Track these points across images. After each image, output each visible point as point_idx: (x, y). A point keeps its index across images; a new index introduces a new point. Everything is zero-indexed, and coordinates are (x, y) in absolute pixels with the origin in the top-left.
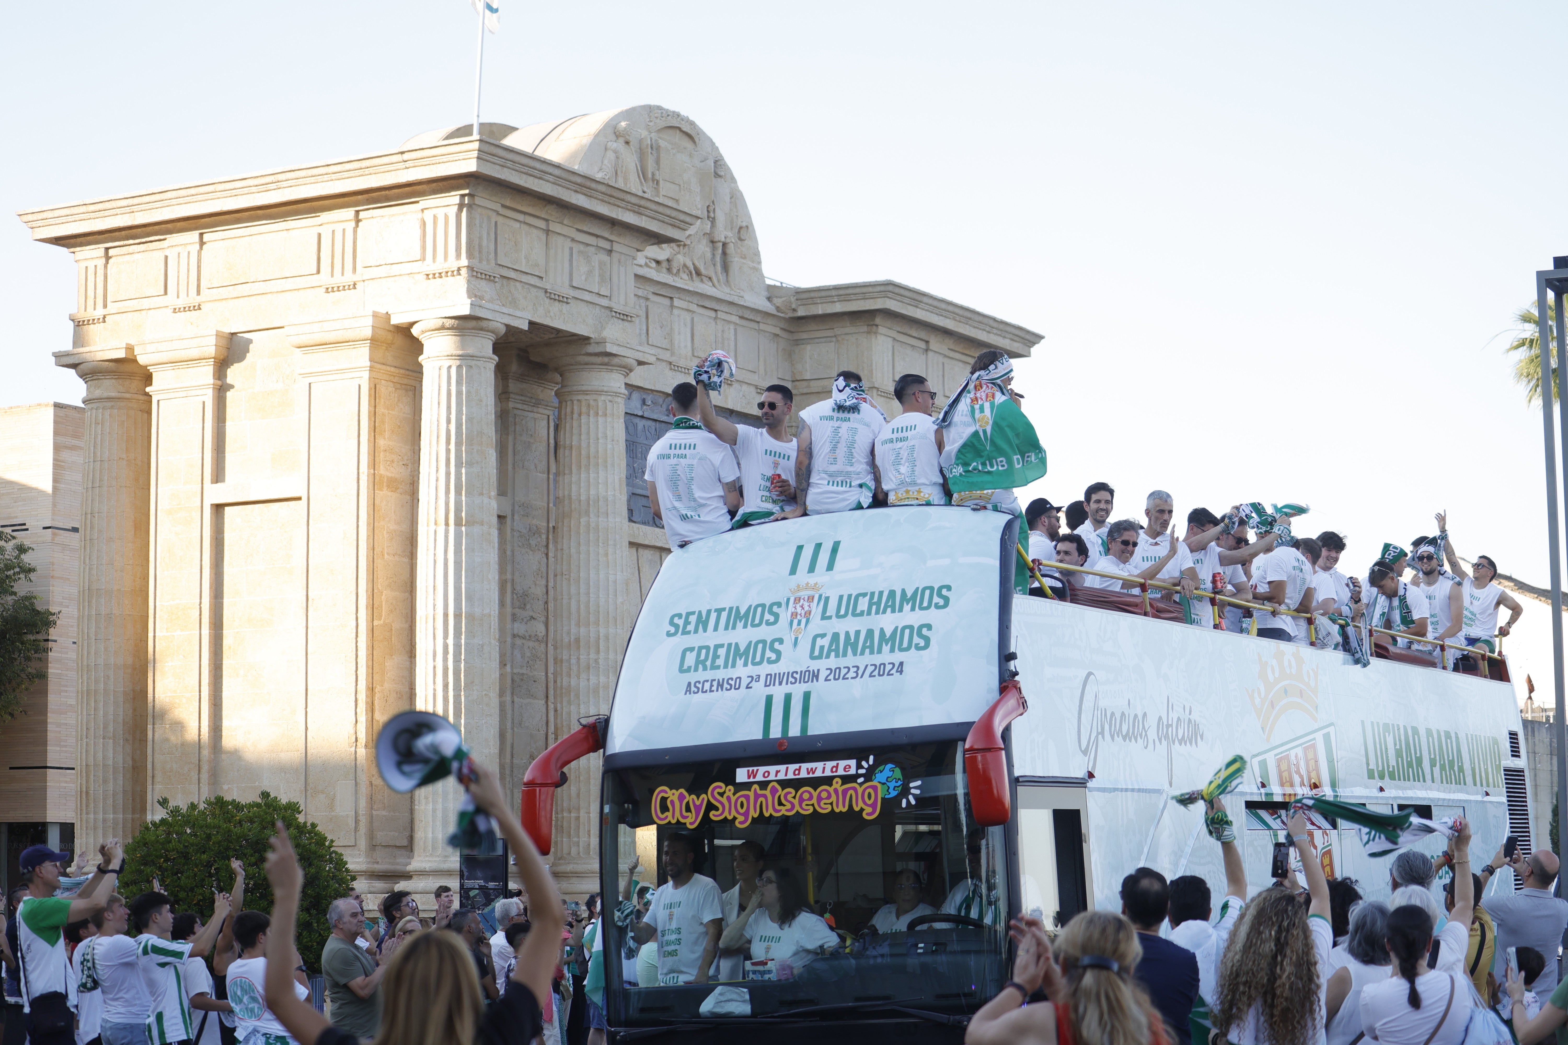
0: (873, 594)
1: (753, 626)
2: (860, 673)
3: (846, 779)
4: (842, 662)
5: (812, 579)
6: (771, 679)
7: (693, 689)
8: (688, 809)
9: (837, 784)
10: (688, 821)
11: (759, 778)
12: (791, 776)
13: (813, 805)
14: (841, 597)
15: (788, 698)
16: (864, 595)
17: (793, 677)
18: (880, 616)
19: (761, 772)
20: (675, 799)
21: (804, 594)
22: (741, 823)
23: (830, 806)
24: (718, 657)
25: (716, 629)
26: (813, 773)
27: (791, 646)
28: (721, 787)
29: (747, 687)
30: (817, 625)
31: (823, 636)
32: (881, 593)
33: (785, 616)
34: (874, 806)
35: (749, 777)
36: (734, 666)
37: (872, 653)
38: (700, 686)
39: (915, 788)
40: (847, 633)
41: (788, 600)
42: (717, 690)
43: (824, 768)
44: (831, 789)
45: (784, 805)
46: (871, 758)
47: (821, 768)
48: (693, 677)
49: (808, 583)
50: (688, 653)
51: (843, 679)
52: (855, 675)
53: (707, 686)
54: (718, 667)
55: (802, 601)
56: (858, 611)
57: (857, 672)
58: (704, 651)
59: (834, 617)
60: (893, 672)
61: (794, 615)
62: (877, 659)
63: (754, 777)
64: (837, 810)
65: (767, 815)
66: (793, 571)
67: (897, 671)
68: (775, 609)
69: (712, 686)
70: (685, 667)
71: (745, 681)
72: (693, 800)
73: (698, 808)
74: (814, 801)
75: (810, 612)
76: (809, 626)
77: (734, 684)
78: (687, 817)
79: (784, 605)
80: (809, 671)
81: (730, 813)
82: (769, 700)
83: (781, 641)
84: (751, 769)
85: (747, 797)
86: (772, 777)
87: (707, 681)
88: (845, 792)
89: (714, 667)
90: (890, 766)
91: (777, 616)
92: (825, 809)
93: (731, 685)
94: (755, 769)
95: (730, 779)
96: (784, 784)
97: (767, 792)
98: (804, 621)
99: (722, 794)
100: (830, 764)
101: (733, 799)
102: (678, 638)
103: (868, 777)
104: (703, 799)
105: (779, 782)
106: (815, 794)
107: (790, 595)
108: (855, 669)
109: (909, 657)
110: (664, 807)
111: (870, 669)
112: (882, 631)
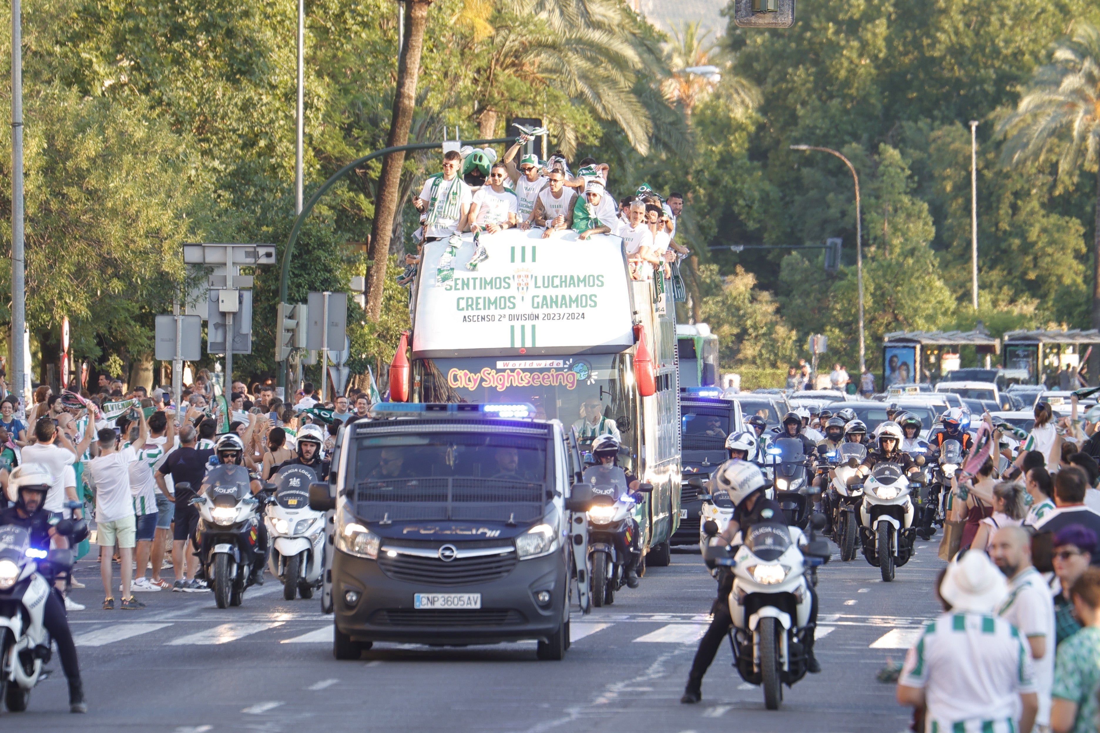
0: (561, 277)
1: (496, 288)
2: (561, 317)
3: (557, 369)
4: (551, 311)
5: (525, 266)
6: (511, 317)
7: (467, 319)
8: (470, 380)
9: (553, 371)
10: (469, 387)
11: (510, 367)
12: (527, 366)
13: (540, 381)
14: (544, 277)
15: (523, 327)
16: (557, 277)
17: (524, 317)
18: (567, 288)
19: (511, 364)
20: (462, 375)
22: (499, 388)
23: (549, 383)
24: (479, 303)
25: (474, 288)
26: (540, 366)
27: (520, 301)
28: (488, 370)
29: (499, 320)
30: (533, 291)
31: (538, 296)
32: (566, 277)
33: (514, 284)
34: (573, 383)
35: (504, 366)
36: (489, 309)
37: (566, 307)
38: (471, 318)
40: (551, 296)
42: (482, 321)
43: (546, 363)
44: (550, 374)
45: (524, 381)
47: (544, 364)
48: (467, 313)
50: (461, 300)
51: (553, 319)
52: (558, 318)
53: (475, 318)
54: (480, 309)
56: (555, 285)
57: (559, 316)
58: (470, 300)
59: (542, 287)
60: (580, 317)
62: (570, 311)
63: (507, 366)
64: (553, 385)
65: (515, 385)
66: (513, 260)
68: (507, 280)
69: (478, 318)
70: (460, 308)
71: (497, 318)
72: (472, 376)
73: (475, 381)
74: (541, 379)
76: (529, 291)
77: (491, 319)
78: (469, 385)
79: (512, 279)
80: (533, 314)
81: (494, 384)
82: (512, 327)
83: (514, 298)
84: (505, 362)
85: (504, 376)
86: (517, 367)
87: (475, 316)
88: (557, 376)
89: (477, 309)
91: (509, 284)
92: (546, 383)
93: (489, 319)
94: (507, 362)
95: (493, 367)
96: (524, 370)
97: (515, 374)
99: (489, 374)
100: (549, 362)
101: (496, 377)
102: (453, 292)
104: (478, 376)
105: (521, 369)
106: (541, 376)
109: (587, 311)
110: (455, 379)
111: (567, 315)
112: (570, 296)
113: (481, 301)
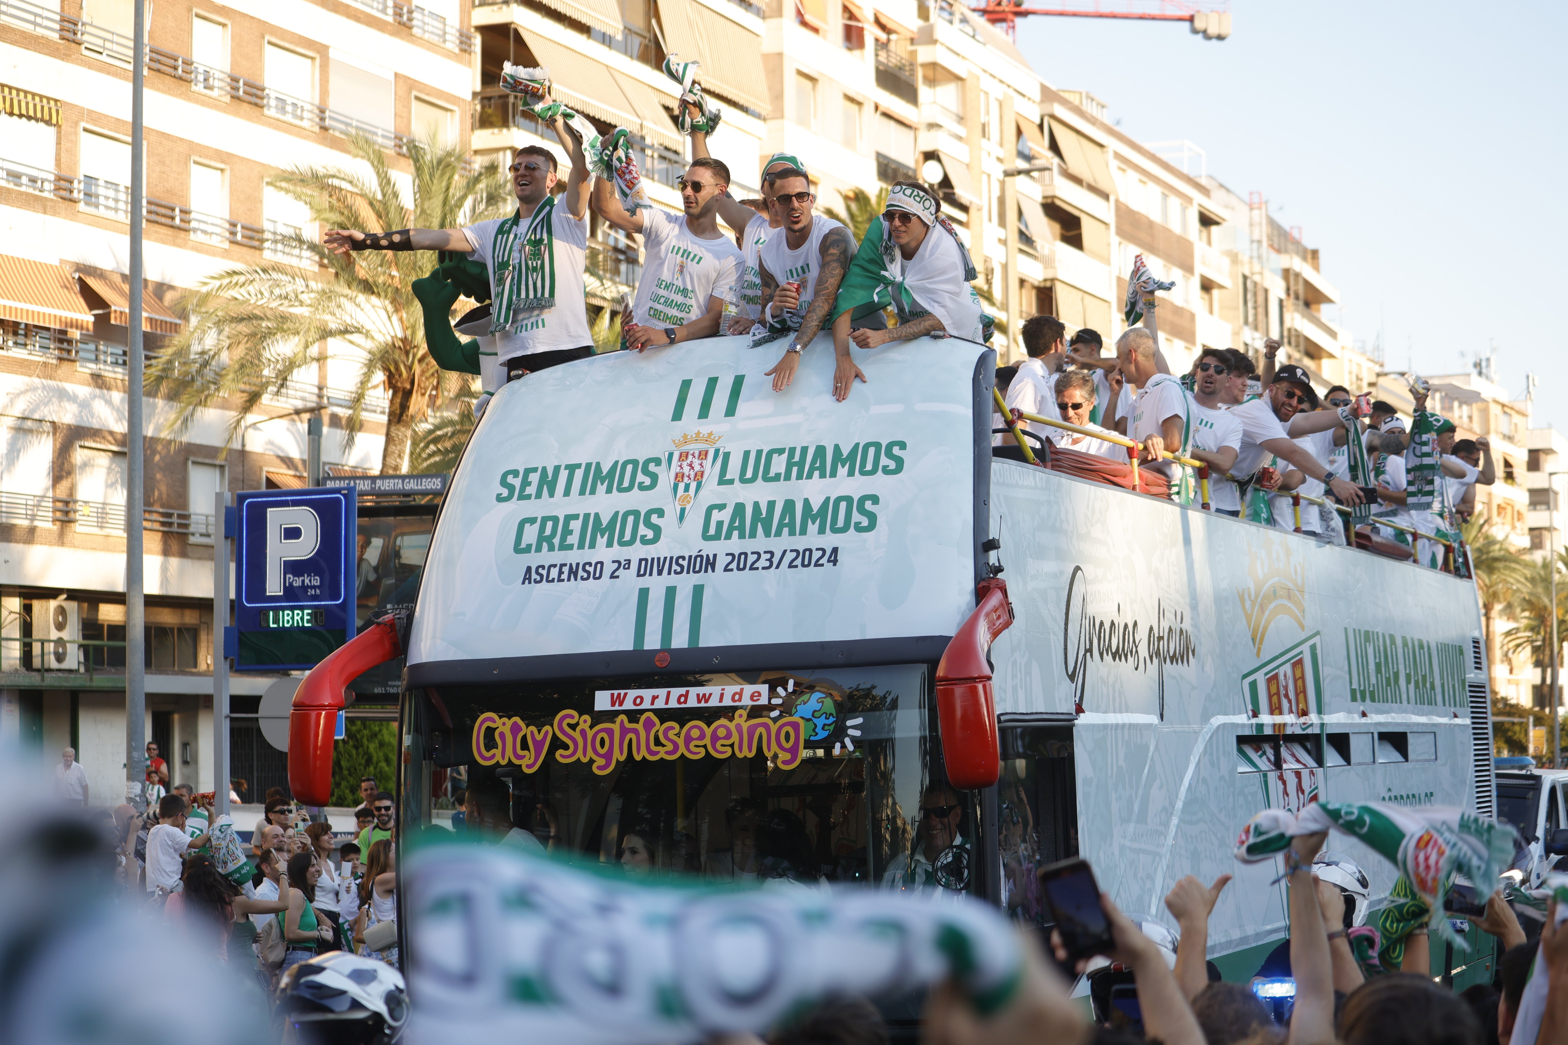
0: (792, 450)
1: (620, 490)
2: (775, 561)
3: (754, 711)
4: (749, 545)
5: (705, 427)
6: (646, 567)
7: (534, 576)
8: (525, 746)
9: (741, 719)
10: (524, 763)
11: (628, 705)
12: (673, 704)
13: (705, 746)
14: (747, 454)
15: (671, 592)
16: (781, 451)
17: (678, 564)
18: (804, 481)
19: (630, 698)
20: (507, 730)
21: (694, 447)
22: (599, 768)
23: (729, 750)
24: (571, 532)
25: (567, 493)
26: (706, 701)
27: (675, 520)
28: (572, 717)
29: (613, 576)
30: (712, 492)
31: (721, 507)
32: (804, 450)
33: (666, 478)
34: (794, 751)
35: (613, 704)
36: (592, 546)
37: (792, 533)
38: (544, 572)
39: (854, 727)
40: (756, 505)
41: (671, 455)
42: (569, 580)
43: (722, 695)
44: (732, 726)
45: (664, 746)
46: (791, 682)
47: (718, 695)
48: (534, 560)
49: (698, 433)
50: (527, 525)
51: (751, 568)
52: (767, 564)
53: (554, 573)
54: (570, 547)
55: (690, 457)
56: (772, 474)
57: (770, 560)
58: (550, 524)
59: (737, 482)
60: (824, 561)
61: (679, 477)
62: (801, 543)
63: (621, 704)
64: (740, 755)
65: (638, 758)
66: (677, 415)
67: (829, 561)
68: (652, 467)
69: (561, 573)
70: (523, 545)
71: (609, 568)
72: (532, 732)
73: (539, 745)
74: (707, 741)
75: (703, 473)
76: (702, 492)
77: (593, 572)
78: (523, 757)
79: (664, 463)
80: (702, 557)
81: (585, 755)
82: (644, 594)
83: (661, 513)
84: (616, 692)
85: (610, 732)
86: (646, 705)
87: (555, 566)
88: (751, 731)
89: (565, 547)
91: (654, 478)
92: (722, 753)
93: (588, 573)
94: (622, 692)
95: (586, 706)
96: (664, 715)
97: (640, 726)
98: (693, 485)
99: (573, 727)
100: (730, 689)
101: (590, 734)
102: (513, 504)
103: (787, 708)
104: (547, 732)
105: (656, 712)
106: (708, 731)
107: (673, 448)
108: (768, 556)
109: (846, 541)
110: (490, 741)
111: (790, 556)
112: (807, 503)
113: (576, 526)
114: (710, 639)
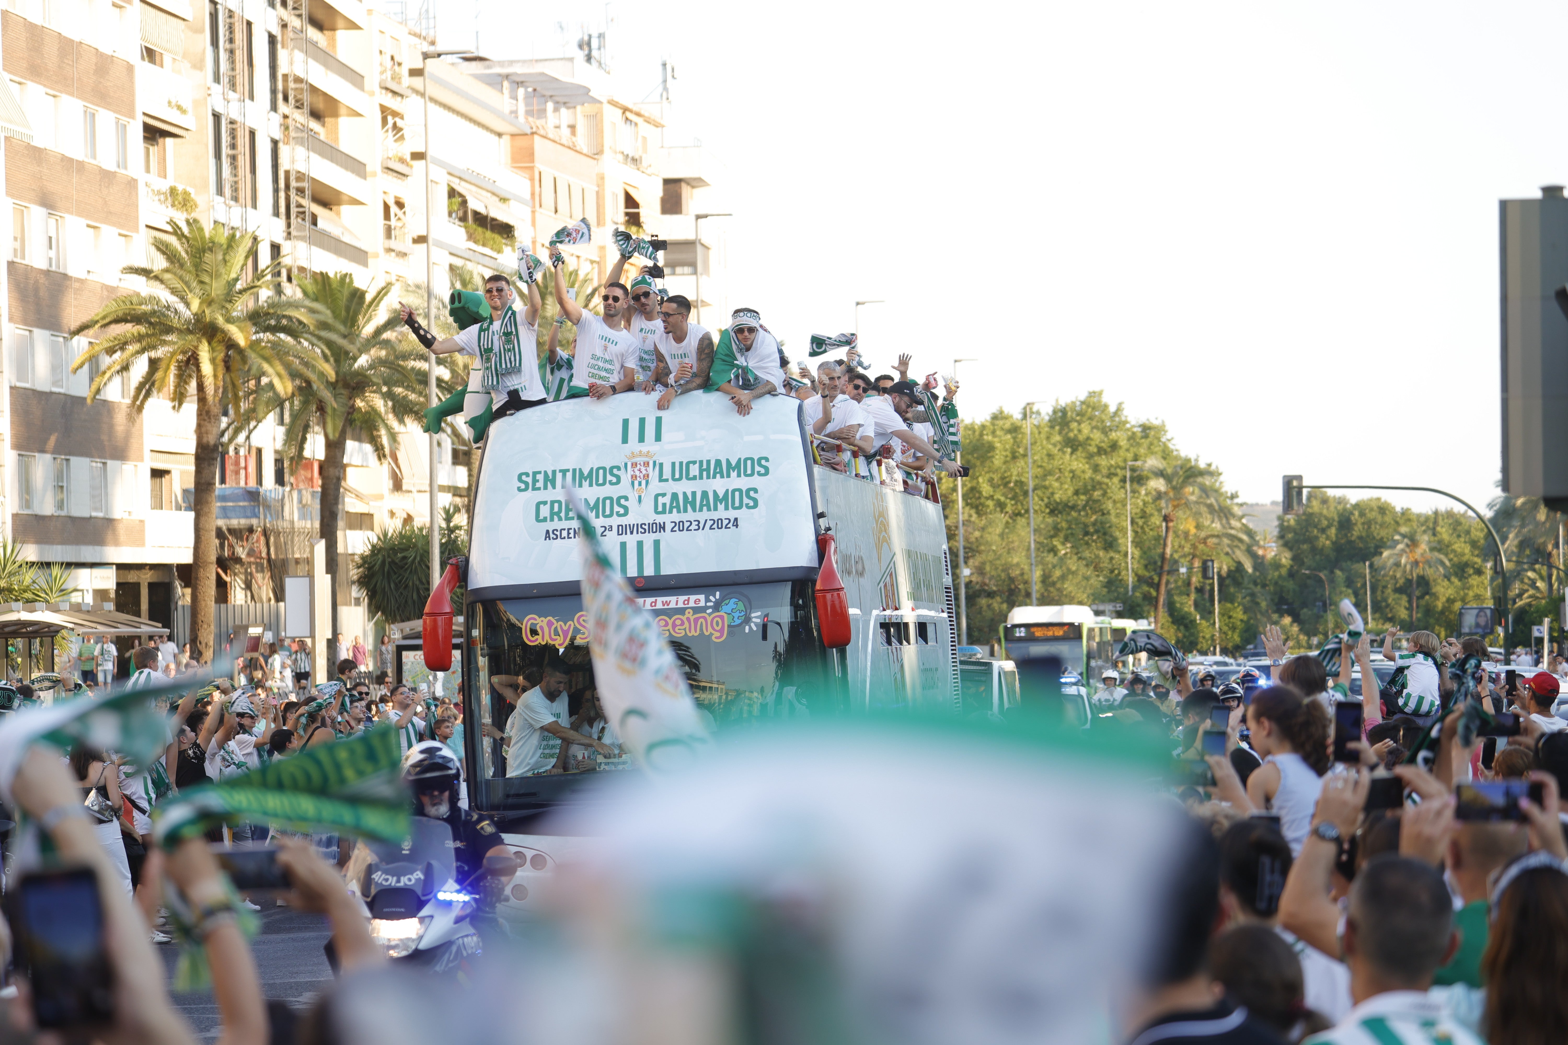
0: (701, 462)
1: (598, 485)
2: (701, 525)
3: (696, 610)
4: (684, 517)
5: (644, 448)
6: (622, 530)
7: (552, 535)
9: (689, 614)
10: (556, 643)
13: (669, 630)
14: (673, 464)
15: (640, 544)
16: (694, 463)
17: (642, 528)
18: (711, 480)
20: (544, 625)
23: (683, 632)
25: (564, 486)
26: (668, 605)
27: (636, 503)
28: (585, 616)
29: (602, 535)
31: (664, 495)
32: (708, 462)
33: (626, 478)
34: (721, 631)
37: (709, 510)
38: (558, 533)
40: (685, 494)
41: (626, 464)
42: (575, 537)
43: (677, 601)
44: (684, 618)
46: (718, 594)
47: (675, 601)
48: (551, 526)
50: (542, 506)
51: (687, 530)
52: (697, 527)
53: (564, 534)
54: (572, 518)
56: (691, 476)
57: (698, 525)
58: (556, 505)
59: (670, 480)
60: (730, 525)
61: (634, 477)
62: (715, 515)
64: (690, 635)
66: (625, 440)
67: (733, 526)
68: (615, 471)
69: (569, 534)
70: (541, 517)
72: (560, 625)
73: (565, 633)
74: (670, 627)
76: (650, 486)
78: (556, 640)
79: (623, 469)
80: (656, 524)
82: (623, 545)
87: (564, 529)
88: (696, 620)
90: (734, 600)
91: (618, 478)
92: (679, 633)
98: (644, 482)
100: (682, 598)
102: (529, 493)
104: (570, 625)
106: (670, 622)
107: (626, 460)
108: (697, 523)
109: (741, 514)
110: (534, 631)
111: (709, 523)
112: (715, 493)
114: (667, 570)
